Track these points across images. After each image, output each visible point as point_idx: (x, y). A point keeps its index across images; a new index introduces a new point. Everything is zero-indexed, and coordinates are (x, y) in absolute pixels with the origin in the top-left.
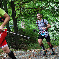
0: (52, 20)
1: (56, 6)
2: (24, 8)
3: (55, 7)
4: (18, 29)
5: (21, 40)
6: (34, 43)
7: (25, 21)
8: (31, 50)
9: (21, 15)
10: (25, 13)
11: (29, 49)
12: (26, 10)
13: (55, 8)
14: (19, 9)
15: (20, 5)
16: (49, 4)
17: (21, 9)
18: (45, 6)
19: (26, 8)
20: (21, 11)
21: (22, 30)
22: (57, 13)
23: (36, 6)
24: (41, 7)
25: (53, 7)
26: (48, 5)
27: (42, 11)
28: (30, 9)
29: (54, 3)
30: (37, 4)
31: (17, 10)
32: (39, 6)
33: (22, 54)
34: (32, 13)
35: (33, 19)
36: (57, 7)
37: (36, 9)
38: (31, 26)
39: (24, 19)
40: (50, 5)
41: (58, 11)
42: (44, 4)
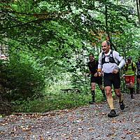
1: (85, 13)
2: (7, 11)
3: (82, 15)
6: (28, 99)
7: (9, 43)
10: (8, 23)
11: (16, 112)
12: (14, 16)
13: (83, 18)
16: (69, 8)
18: (59, 12)
19: (14, 12)
22: (87, 30)
23: (38, 9)
24: (49, 13)
25: (77, 16)
26: (67, 9)
27: (52, 22)
28: (23, 14)
29: (81, 7)
30: (41, 5)
32: (44, 10)
34: (28, 26)
35: (29, 39)
36: (85, 15)
37: (37, 15)
38: (24, 56)
39: (6, 39)
40: (71, 11)
41: (88, 25)
42: (58, 6)
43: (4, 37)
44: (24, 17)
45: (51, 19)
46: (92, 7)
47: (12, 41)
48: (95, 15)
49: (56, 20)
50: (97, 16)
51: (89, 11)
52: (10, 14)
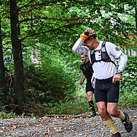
1: (115, 17)
2: (39, 17)
3: (112, 18)
4: (25, 67)
5: (29, 92)
6: (60, 101)
7: (41, 48)
8: (51, 117)
9: (31, 34)
10: (41, 29)
11: (48, 114)
12: (45, 21)
13: (112, 22)
14: (28, 19)
15: (30, 10)
16: (99, 12)
17: (32, 20)
18: (89, 16)
19: (46, 18)
20: (32, 24)
21: (32, 68)
22: (117, 33)
23: (68, 15)
24: (79, 18)
25: (107, 19)
26: (96, 13)
27: (82, 26)
29: (110, 11)
30: (71, 10)
31: (23, 21)
32: (74, 15)
33: (31, 125)
34: (59, 31)
35: (60, 44)
36: (115, 19)
37: (67, 21)
38: (55, 60)
39: (38, 44)
40: (101, 15)
41: (118, 28)
42: (87, 11)
44: (55, 22)
45: (81, 24)
46: (121, 10)
47: (44, 46)
48: (124, 18)
49: (85, 24)
50: (126, 19)
51: (119, 14)
52: (42, 20)
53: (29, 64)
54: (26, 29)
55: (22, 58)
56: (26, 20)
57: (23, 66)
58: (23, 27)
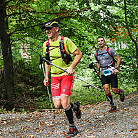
0: (92, 43)
1: (104, 9)
2: (28, 11)
3: (101, 11)
4: (14, 61)
5: (20, 87)
7: (31, 42)
8: (41, 111)
9: (20, 28)
10: (29, 23)
12: (34, 15)
14: (16, 13)
15: (19, 4)
16: (88, 5)
17: (20, 13)
18: (78, 9)
19: (34, 12)
20: (20, 18)
21: (22, 63)
23: (57, 8)
24: (68, 11)
25: (96, 12)
26: (86, 6)
27: (71, 19)
28: (43, 13)
29: (100, 3)
30: (60, 3)
31: (11, 15)
33: (21, 120)
36: (104, 11)
39: (28, 39)
40: (90, 8)
41: (107, 21)
42: (76, 4)
43: (26, 36)
44: (44, 16)
45: (71, 17)
46: (110, 3)
47: (33, 40)
48: (114, 10)
49: (75, 18)
50: (116, 12)
51: (108, 7)
52: (31, 14)
53: (19, 58)
54: (14, 23)
55: (11, 53)
56: (14, 14)
57: (12, 61)
58: (11, 22)
